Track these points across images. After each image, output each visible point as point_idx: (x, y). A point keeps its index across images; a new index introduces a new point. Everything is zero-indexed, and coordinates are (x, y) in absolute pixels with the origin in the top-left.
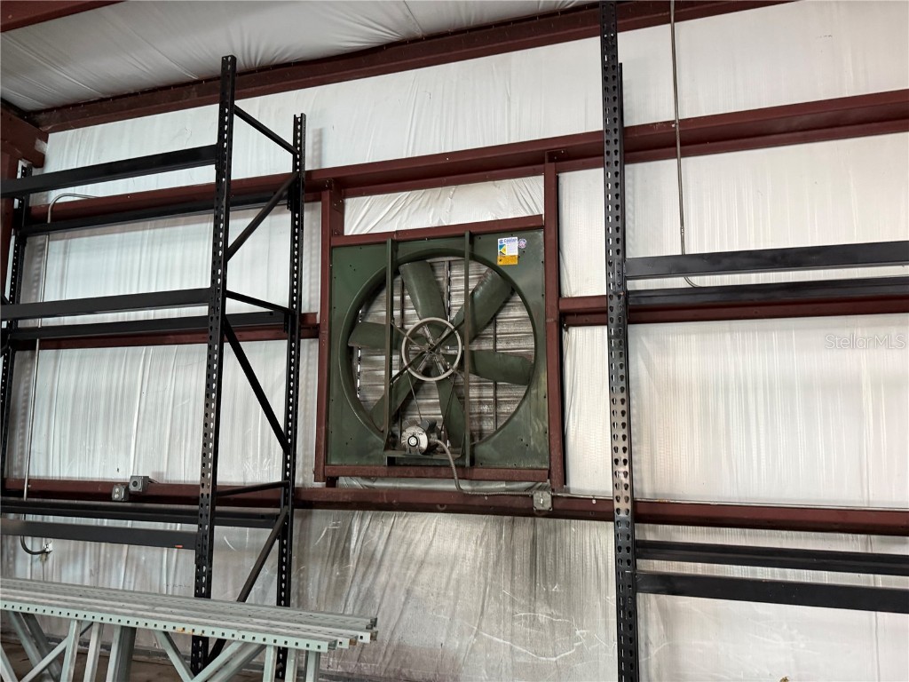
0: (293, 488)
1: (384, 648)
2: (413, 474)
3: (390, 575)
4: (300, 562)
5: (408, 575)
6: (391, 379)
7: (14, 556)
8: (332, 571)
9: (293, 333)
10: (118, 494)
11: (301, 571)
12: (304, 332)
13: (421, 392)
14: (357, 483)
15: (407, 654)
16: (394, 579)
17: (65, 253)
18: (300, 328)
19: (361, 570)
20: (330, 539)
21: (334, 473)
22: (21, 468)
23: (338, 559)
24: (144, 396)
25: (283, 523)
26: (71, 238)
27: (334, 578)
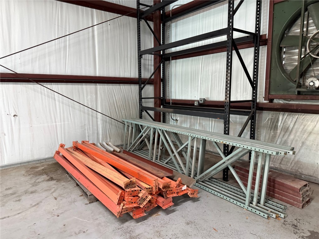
0: (256, 102)
1: (291, 161)
2: (309, 98)
3: (295, 136)
4: (258, 129)
5: (303, 137)
6: (301, 59)
7: (169, 120)
8: (270, 132)
9: (257, 43)
10: (196, 104)
11: (258, 132)
12: (261, 43)
13: (315, 64)
14: (281, 102)
15: (301, 164)
16: (297, 138)
17: (176, 27)
18: (260, 42)
19: (283, 133)
20: (270, 122)
21: (272, 98)
22: (169, 96)
23: (273, 129)
24: (202, 73)
25: (252, 114)
26: (177, 21)
27: (271, 135)
